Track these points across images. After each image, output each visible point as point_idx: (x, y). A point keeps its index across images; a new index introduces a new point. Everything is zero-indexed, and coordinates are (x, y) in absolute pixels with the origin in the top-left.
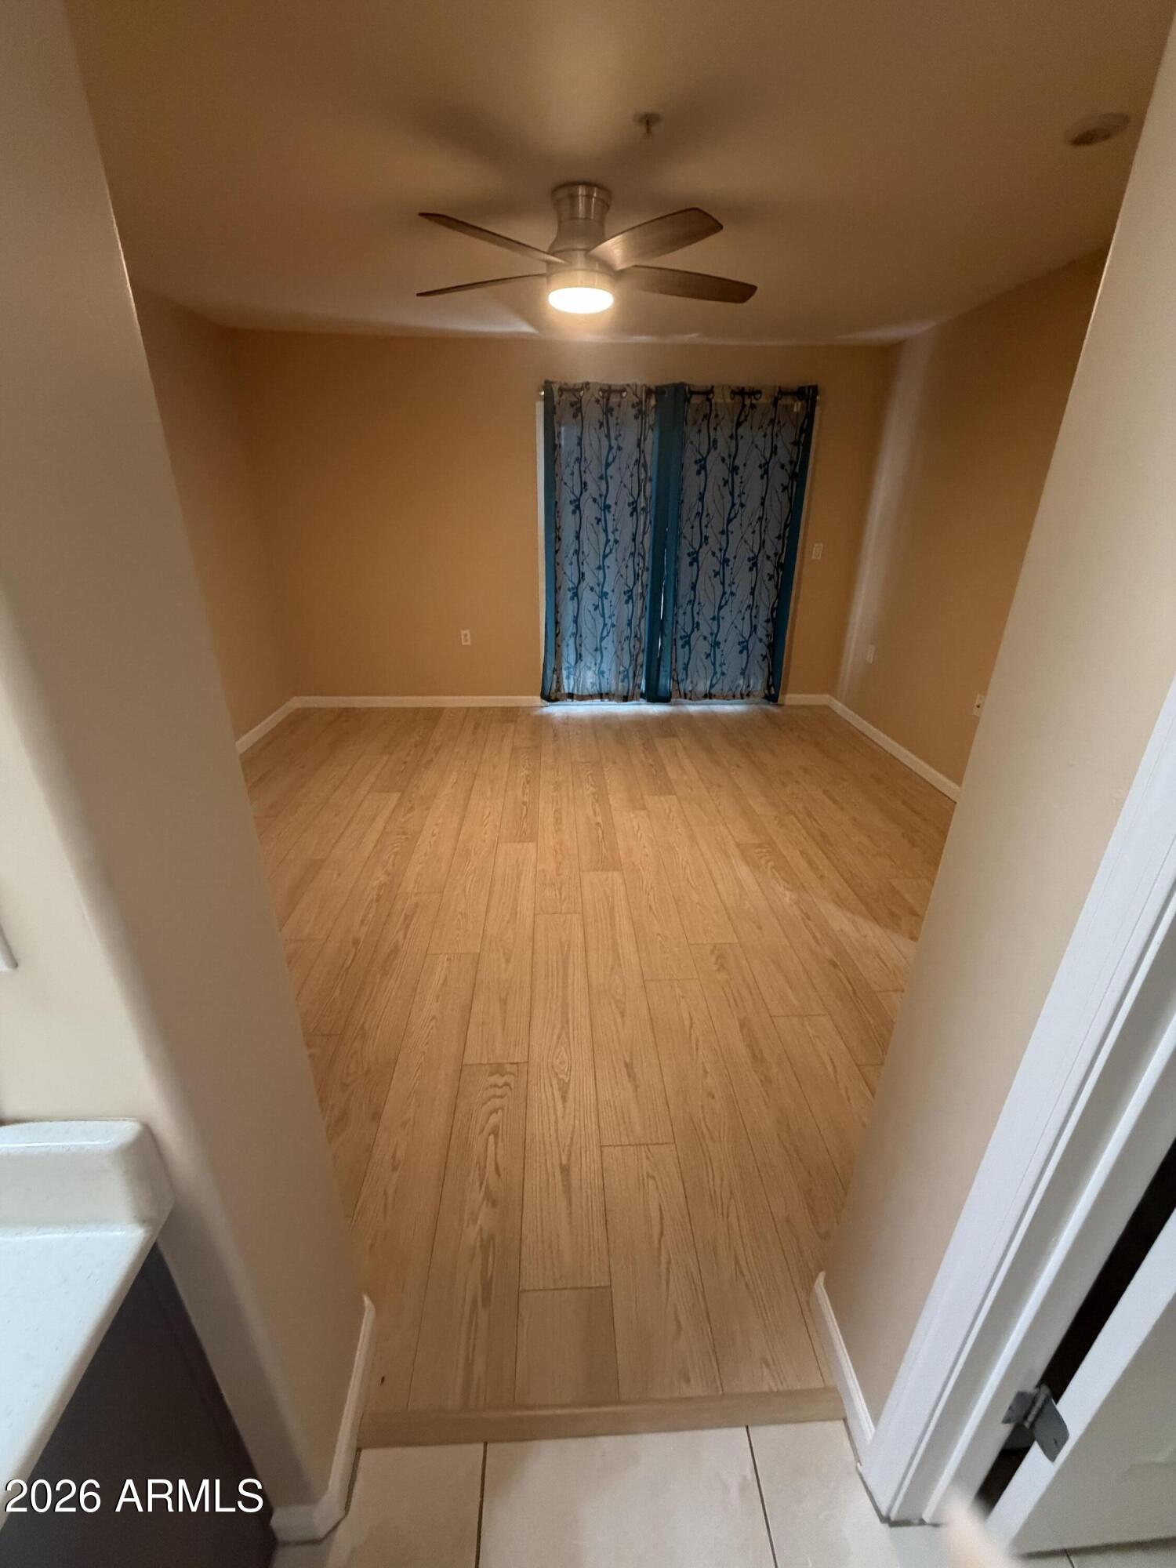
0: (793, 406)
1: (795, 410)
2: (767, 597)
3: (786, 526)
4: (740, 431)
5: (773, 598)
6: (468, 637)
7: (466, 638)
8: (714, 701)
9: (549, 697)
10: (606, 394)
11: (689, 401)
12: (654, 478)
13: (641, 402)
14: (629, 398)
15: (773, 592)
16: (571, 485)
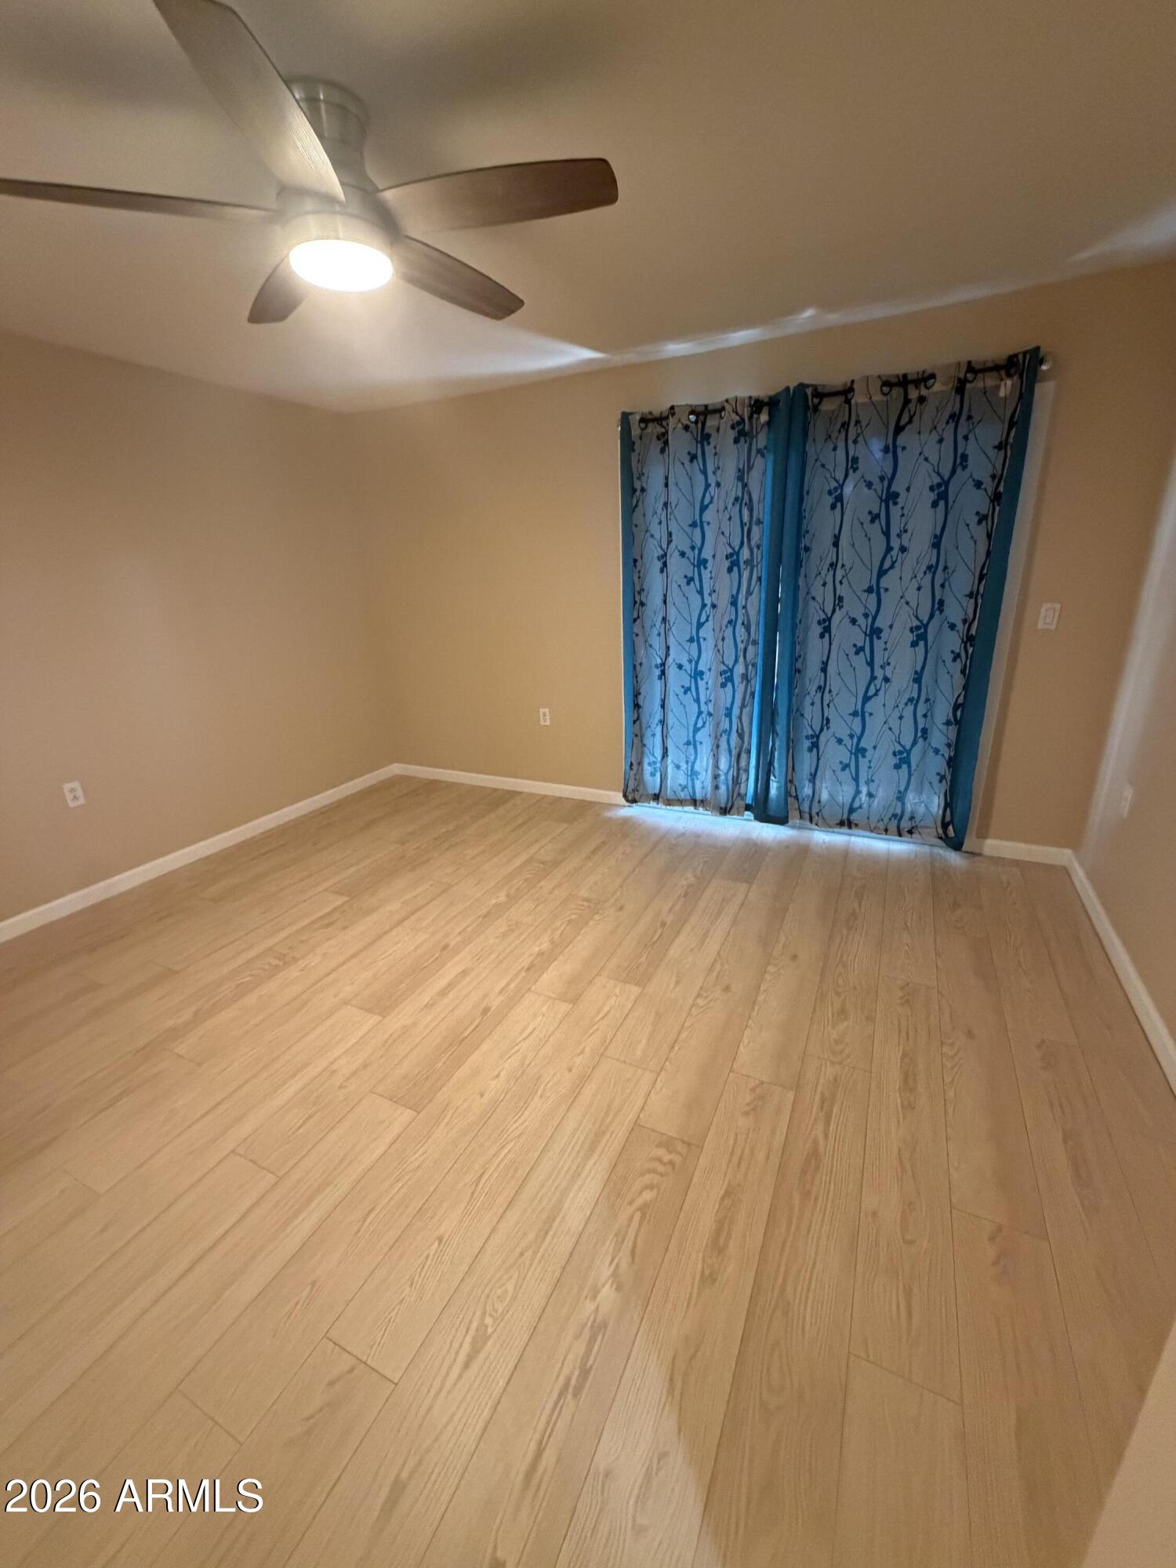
0: (998, 387)
1: (1002, 393)
2: (948, 687)
3: (981, 577)
4: (902, 440)
5: (959, 690)
6: (548, 717)
7: (545, 718)
8: (854, 831)
9: (632, 797)
10: (702, 418)
11: (816, 409)
12: (767, 520)
13: (743, 420)
14: (730, 417)
15: (959, 680)
16: (658, 538)
